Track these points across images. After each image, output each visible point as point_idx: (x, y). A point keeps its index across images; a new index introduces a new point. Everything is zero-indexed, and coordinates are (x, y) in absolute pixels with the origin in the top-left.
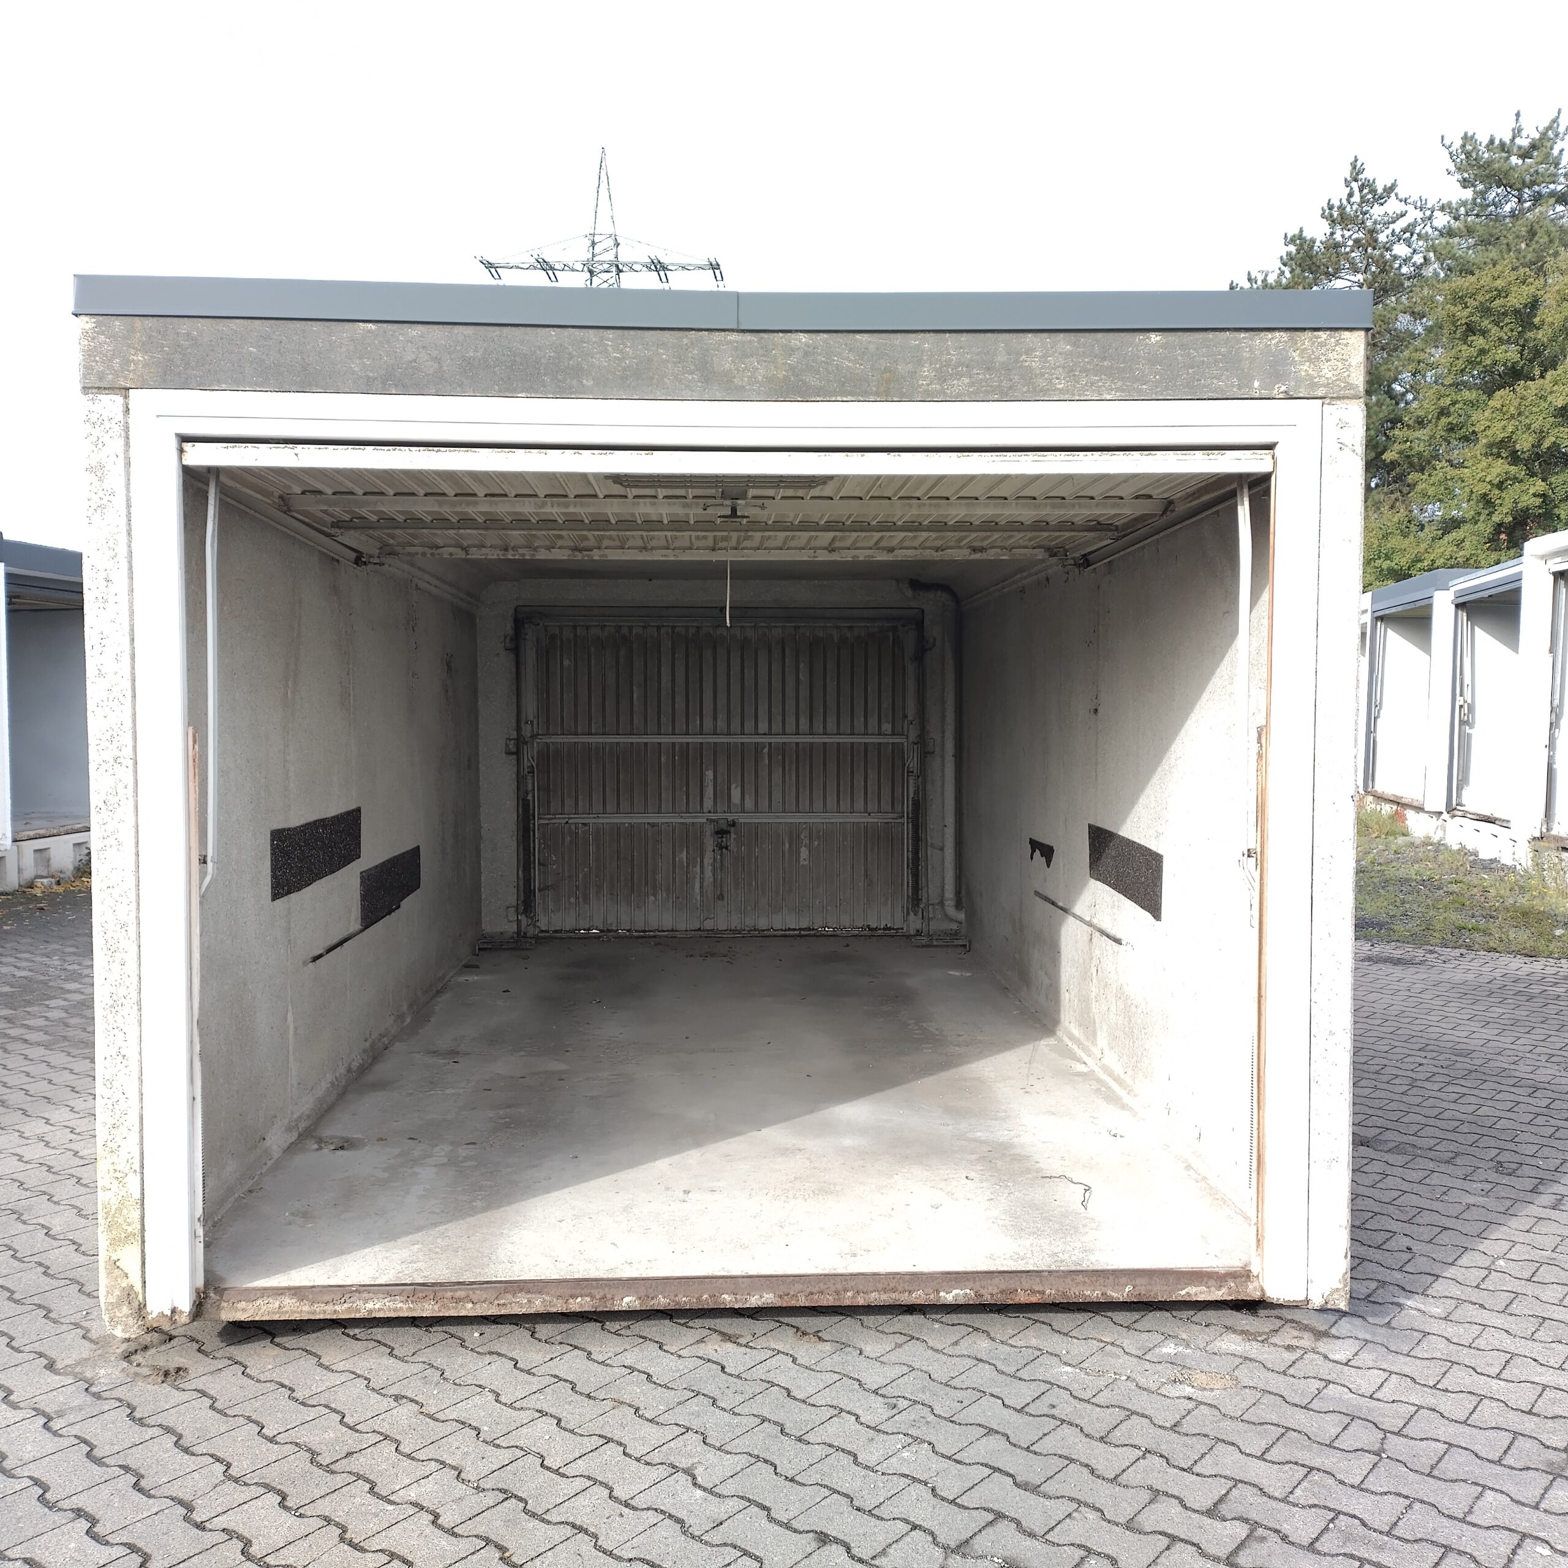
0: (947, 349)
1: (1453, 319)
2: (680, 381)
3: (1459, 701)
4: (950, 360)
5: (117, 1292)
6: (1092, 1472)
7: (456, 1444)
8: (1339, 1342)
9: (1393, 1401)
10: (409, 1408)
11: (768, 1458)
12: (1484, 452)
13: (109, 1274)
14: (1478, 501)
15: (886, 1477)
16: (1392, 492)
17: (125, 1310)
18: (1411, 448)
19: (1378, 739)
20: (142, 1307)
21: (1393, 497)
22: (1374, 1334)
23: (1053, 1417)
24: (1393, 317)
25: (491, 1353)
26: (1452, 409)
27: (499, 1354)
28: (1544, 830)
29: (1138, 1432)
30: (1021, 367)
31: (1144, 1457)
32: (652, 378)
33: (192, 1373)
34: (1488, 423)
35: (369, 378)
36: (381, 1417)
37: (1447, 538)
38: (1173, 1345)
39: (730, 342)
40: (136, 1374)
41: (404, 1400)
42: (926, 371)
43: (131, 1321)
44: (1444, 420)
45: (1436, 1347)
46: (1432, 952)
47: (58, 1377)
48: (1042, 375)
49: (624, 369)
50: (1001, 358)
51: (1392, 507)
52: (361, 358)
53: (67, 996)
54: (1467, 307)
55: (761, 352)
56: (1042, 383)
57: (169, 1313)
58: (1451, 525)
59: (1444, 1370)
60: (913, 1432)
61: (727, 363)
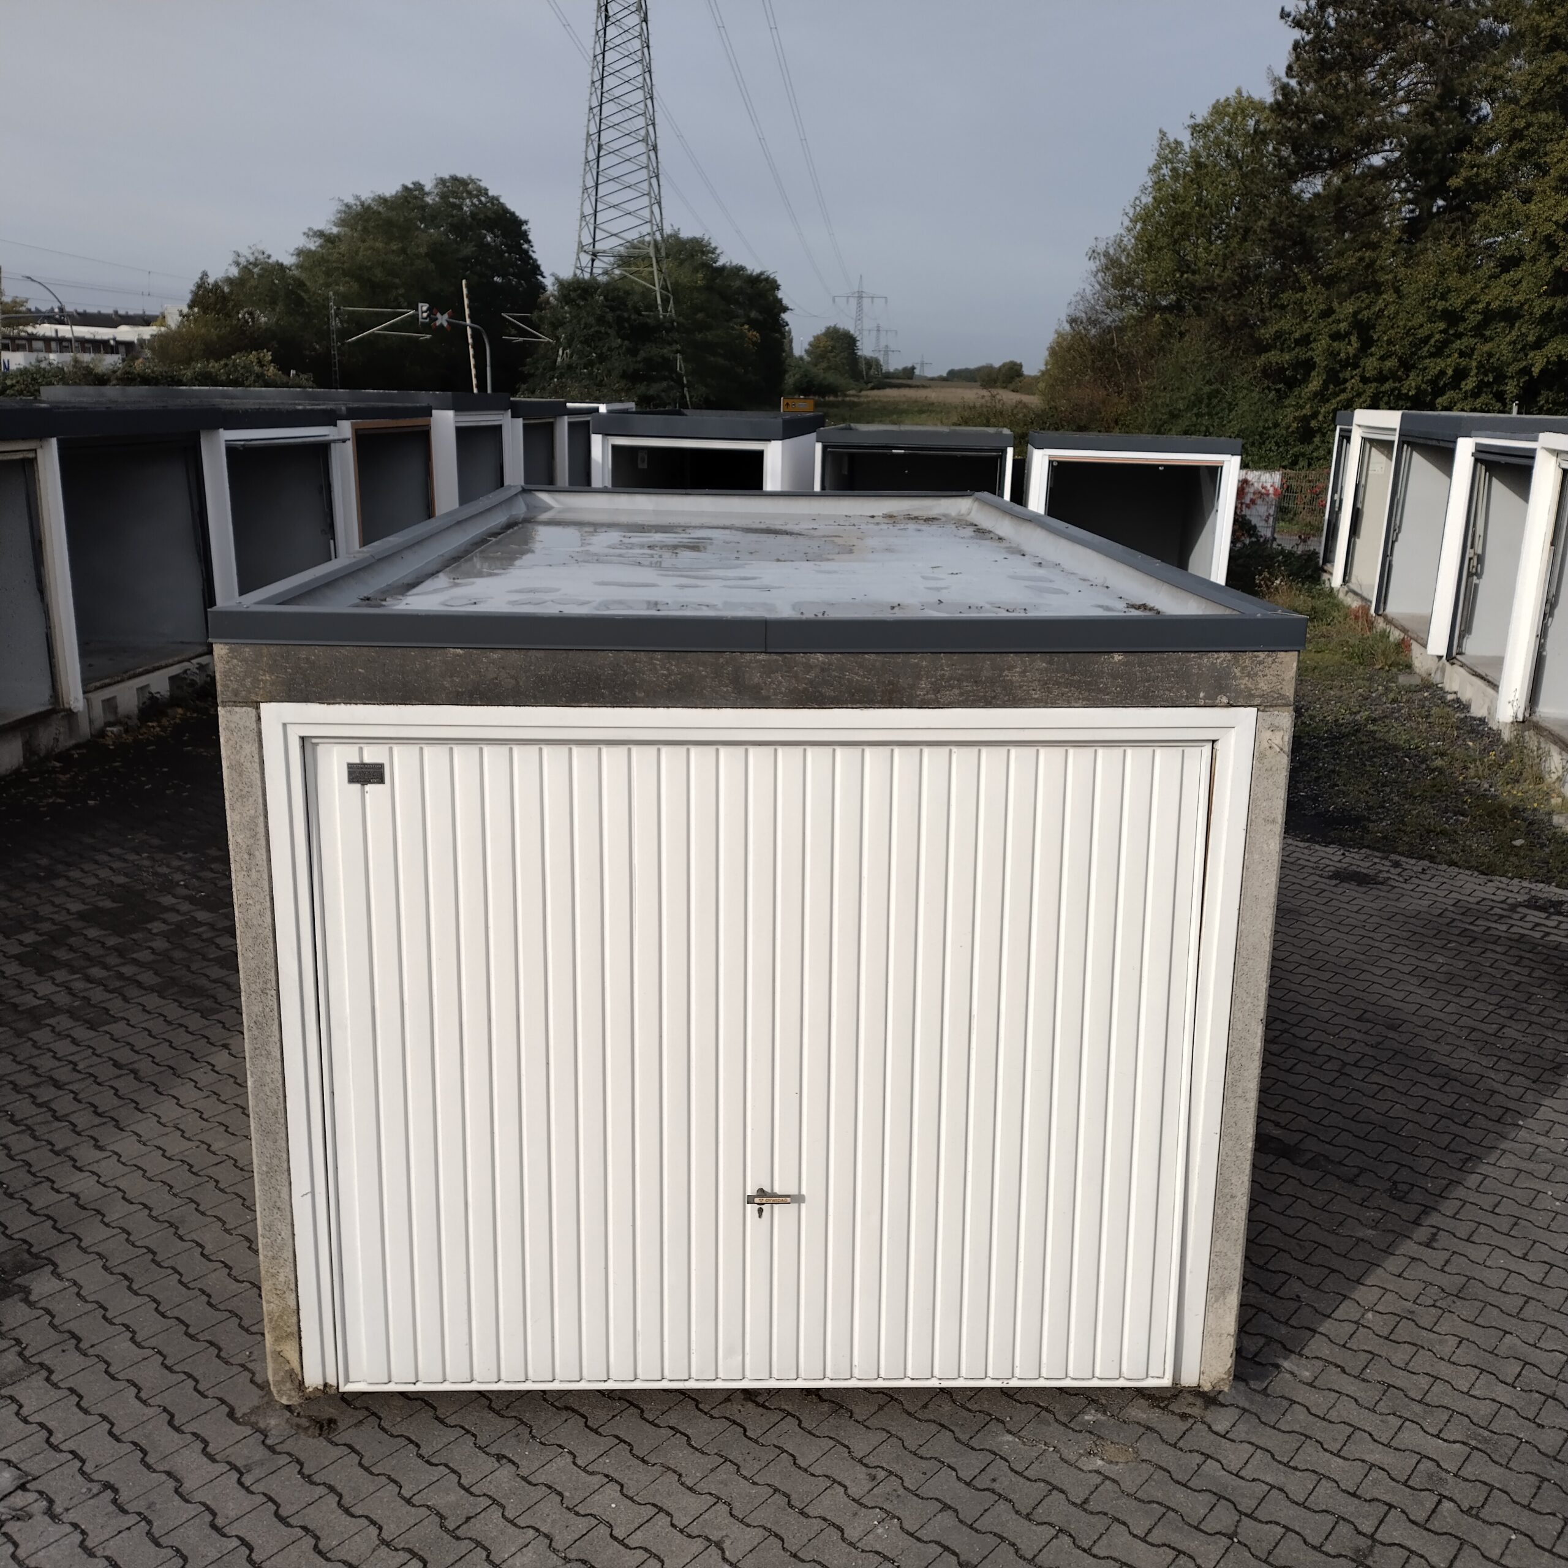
0: (942, 665)
1: (1536, 30)
2: (717, 693)
3: (1470, 553)
4: (944, 675)
5: (282, 1373)
6: (1017, 1551)
7: (546, 1511)
8: (1223, 1410)
9: (1254, 1480)
10: (507, 1470)
11: (778, 1532)
12: (1553, 184)
13: (275, 1361)
14: (1541, 243)
15: (864, 1555)
16: (1453, 221)
17: (288, 1385)
18: (1477, 175)
19: (1394, 563)
20: (302, 1383)
21: (1454, 226)
22: (1252, 1402)
23: (993, 1491)
24: (1473, 21)
25: (567, 1408)
26: (1526, 133)
27: (573, 1410)
28: (1527, 715)
29: (1056, 1509)
30: (1004, 681)
31: (1056, 1537)
32: (693, 691)
33: (341, 1426)
34: (1561, 155)
35: (458, 692)
36: (489, 1479)
37: (1506, 277)
38: (1093, 1412)
39: (760, 661)
40: (298, 1426)
41: (504, 1461)
42: (923, 684)
43: (293, 1393)
44: (1517, 145)
45: (1297, 1418)
46: (1396, 865)
47: (239, 1427)
48: (1021, 687)
49: (670, 683)
50: (986, 673)
51: (1452, 237)
52: (451, 677)
53: (165, 916)
54: (1553, 15)
55: (785, 669)
56: (1020, 694)
57: (321, 1387)
58: (1509, 263)
59: (1296, 1445)
60: (887, 1506)
61: (757, 678)
